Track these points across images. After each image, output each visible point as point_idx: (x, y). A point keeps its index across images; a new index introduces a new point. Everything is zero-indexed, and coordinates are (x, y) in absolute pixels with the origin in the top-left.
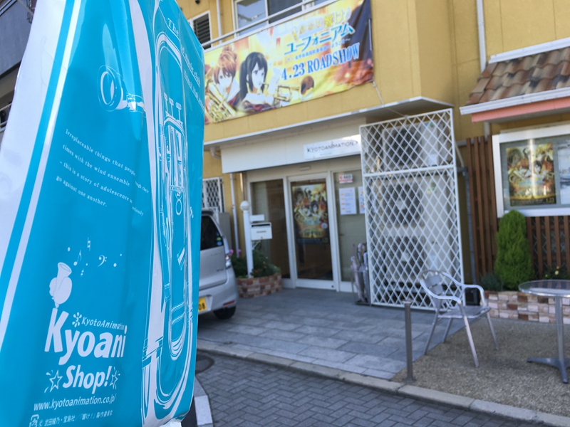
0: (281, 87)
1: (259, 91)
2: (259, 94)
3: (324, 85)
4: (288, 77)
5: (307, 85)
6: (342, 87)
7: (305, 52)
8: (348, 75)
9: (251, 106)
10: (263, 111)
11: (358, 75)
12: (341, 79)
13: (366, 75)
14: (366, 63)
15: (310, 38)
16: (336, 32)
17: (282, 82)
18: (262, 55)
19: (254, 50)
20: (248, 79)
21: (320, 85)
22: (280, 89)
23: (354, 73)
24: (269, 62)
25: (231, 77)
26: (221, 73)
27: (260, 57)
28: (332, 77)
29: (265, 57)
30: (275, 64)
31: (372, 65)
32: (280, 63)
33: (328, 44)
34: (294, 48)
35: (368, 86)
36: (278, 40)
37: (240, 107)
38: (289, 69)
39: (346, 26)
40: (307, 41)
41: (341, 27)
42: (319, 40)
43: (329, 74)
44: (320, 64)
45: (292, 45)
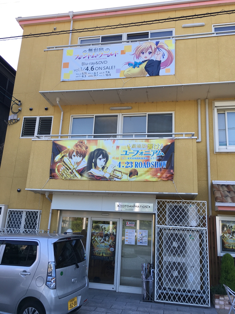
0: (116, 170)
1: (100, 169)
2: (100, 171)
3: (144, 176)
4: (121, 167)
5: (133, 173)
6: (155, 179)
7: (134, 157)
8: (159, 174)
9: (93, 176)
10: (101, 180)
11: (164, 175)
12: (155, 175)
13: (169, 176)
14: (170, 171)
15: (138, 151)
16: (154, 152)
17: (117, 168)
18: (105, 151)
19: (101, 148)
20: (94, 161)
21: (141, 175)
22: (115, 171)
23: (162, 174)
24: (110, 156)
25: (82, 158)
26: (75, 154)
27: (104, 152)
28: (149, 173)
29: (108, 153)
30: (114, 158)
31: (173, 173)
32: (117, 158)
33: (148, 157)
34: (128, 153)
35: (170, 182)
36: (118, 147)
37: (85, 175)
38: (123, 163)
39: (160, 151)
40: (136, 152)
41: (157, 151)
42: (143, 154)
43: (148, 171)
44: (143, 165)
45: (126, 151)
